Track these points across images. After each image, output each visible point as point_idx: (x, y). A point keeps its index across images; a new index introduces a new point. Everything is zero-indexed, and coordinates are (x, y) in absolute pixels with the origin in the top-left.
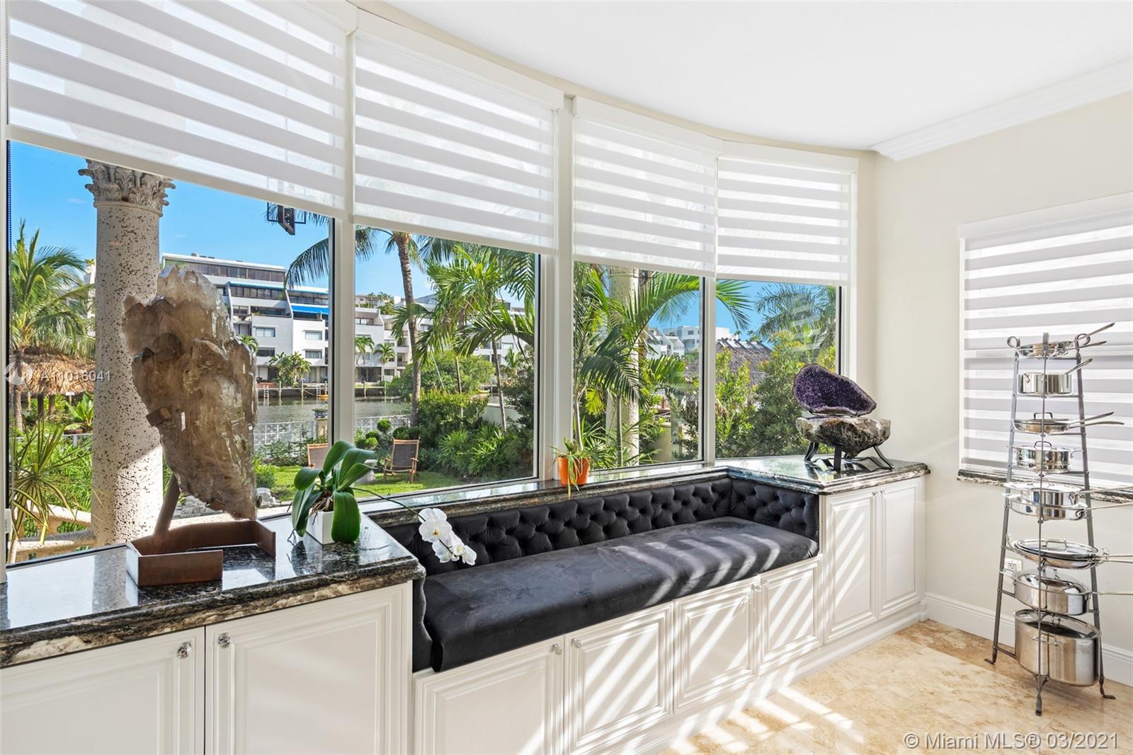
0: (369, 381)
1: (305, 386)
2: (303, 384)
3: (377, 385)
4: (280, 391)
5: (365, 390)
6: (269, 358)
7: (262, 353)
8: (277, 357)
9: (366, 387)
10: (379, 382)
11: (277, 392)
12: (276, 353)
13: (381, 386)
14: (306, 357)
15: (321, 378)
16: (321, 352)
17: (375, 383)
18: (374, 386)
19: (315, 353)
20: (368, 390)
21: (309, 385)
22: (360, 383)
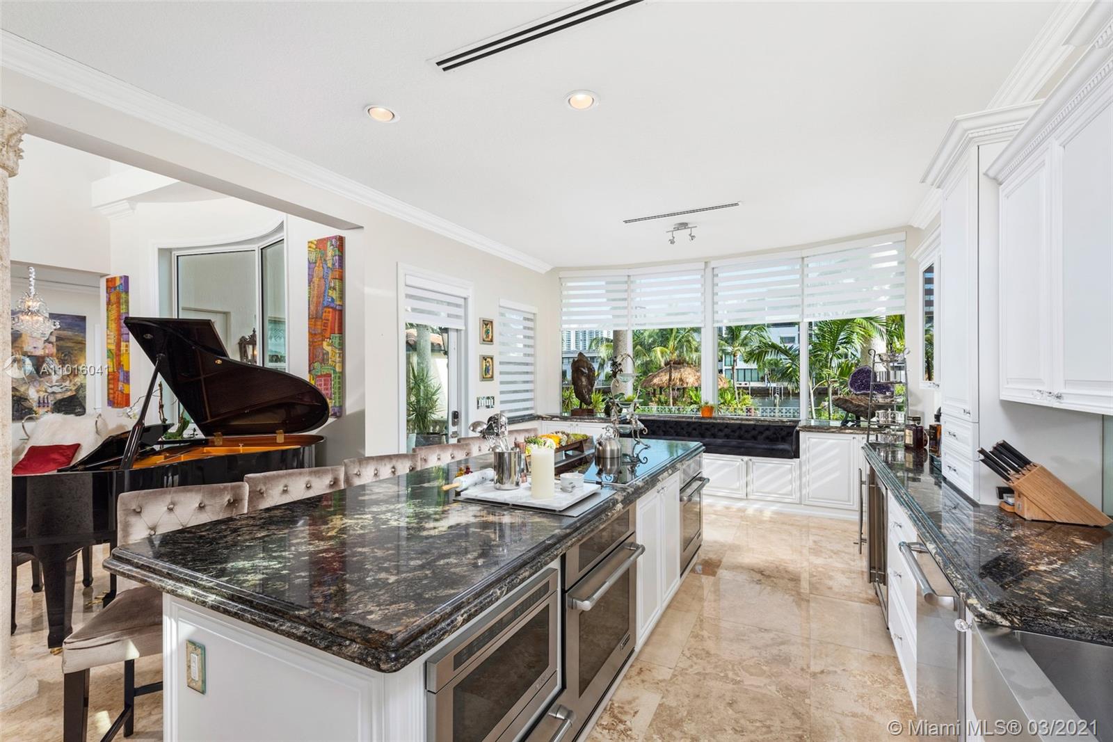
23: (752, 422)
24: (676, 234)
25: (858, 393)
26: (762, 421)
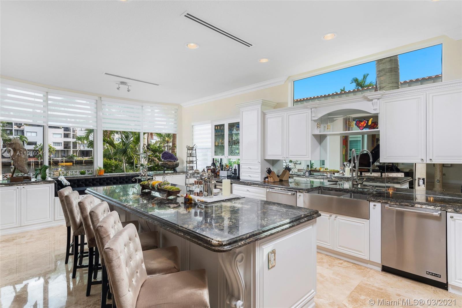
0: (86, 157)
1: (53, 159)
2: (52, 158)
3: (90, 159)
4: (40, 162)
5: (84, 161)
6: (34, 146)
7: (30, 144)
8: (38, 146)
9: (84, 160)
10: (91, 157)
11: (38, 162)
12: (37, 144)
13: (92, 159)
14: (53, 146)
15: (61, 155)
16: (62, 143)
17: (89, 158)
18: (88, 159)
19: (58, 144)
20: (85, 161)
21: (55, 159)
22: (81, 158)
23: (125, 175)
24: (120, 86)
25: (165, 160)
26: (128, 174)
